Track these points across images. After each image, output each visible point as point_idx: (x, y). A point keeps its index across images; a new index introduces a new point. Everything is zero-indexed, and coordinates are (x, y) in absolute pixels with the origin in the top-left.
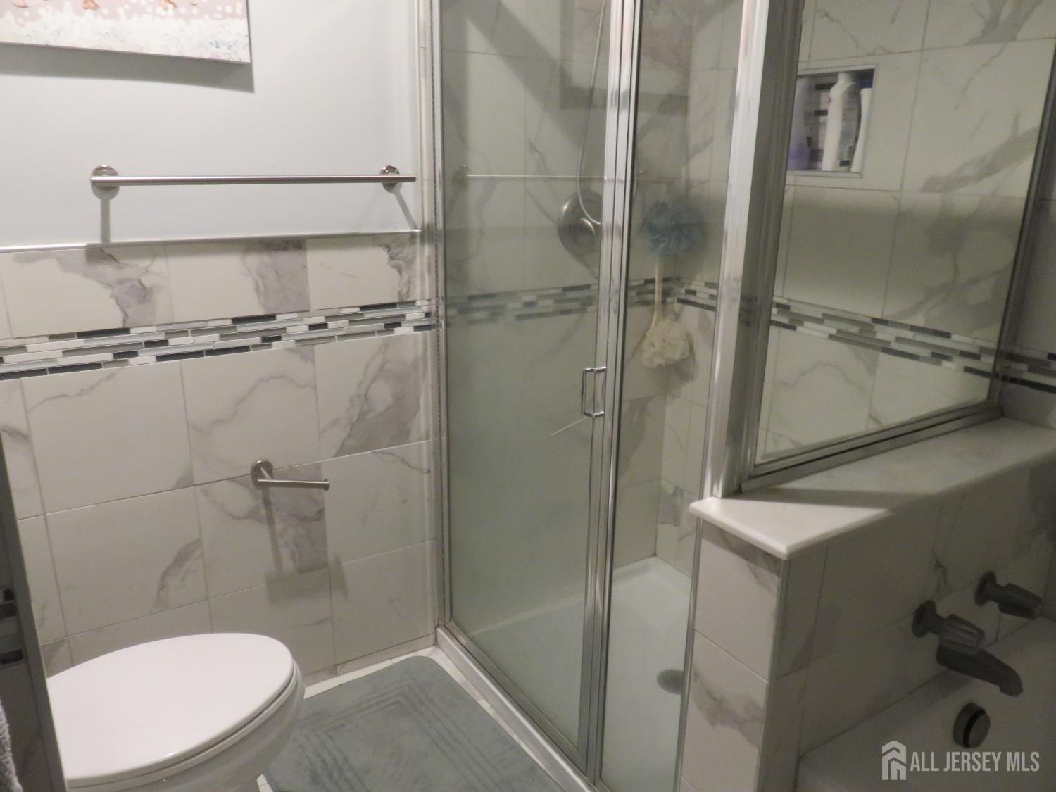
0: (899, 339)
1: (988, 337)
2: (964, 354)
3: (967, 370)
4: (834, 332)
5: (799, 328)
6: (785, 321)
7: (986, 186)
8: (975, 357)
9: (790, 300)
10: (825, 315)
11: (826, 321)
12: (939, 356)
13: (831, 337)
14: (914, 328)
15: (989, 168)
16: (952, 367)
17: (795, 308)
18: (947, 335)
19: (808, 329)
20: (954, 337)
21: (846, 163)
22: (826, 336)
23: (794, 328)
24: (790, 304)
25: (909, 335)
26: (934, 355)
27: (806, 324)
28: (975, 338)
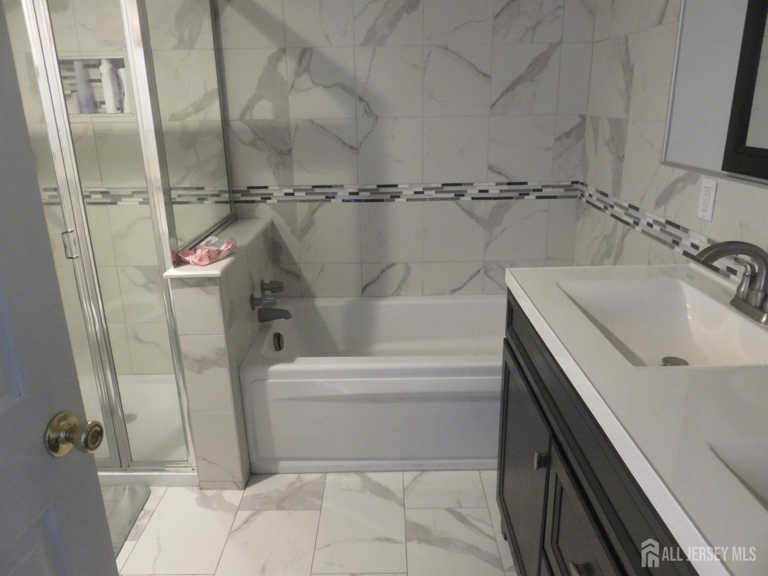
0: (179, 196)
1: (223, 185)
2: (213, 196)
3: (217, 202)
4: (141, 200)
5: (119, 203)
6: (109, 200)
7: (200, 116)
8: (218, 195)
9: (107, 188)
10: (133, 192)
11: (135, 195)
12: (201, 199)
13: (140, 203)
14: (185, 189)
15: (199, 108)
16: (209, 203)
17: (112, 192)
18: (202, 188)
19: (124, 202)
20: (206, 189)
21: (120, 109)
22: (138, 203)
23: (116, 203)
24: (109, 190)
25: (184, 192)
26: (199, 199)
27: (123, 199)
28: (215, 187)
